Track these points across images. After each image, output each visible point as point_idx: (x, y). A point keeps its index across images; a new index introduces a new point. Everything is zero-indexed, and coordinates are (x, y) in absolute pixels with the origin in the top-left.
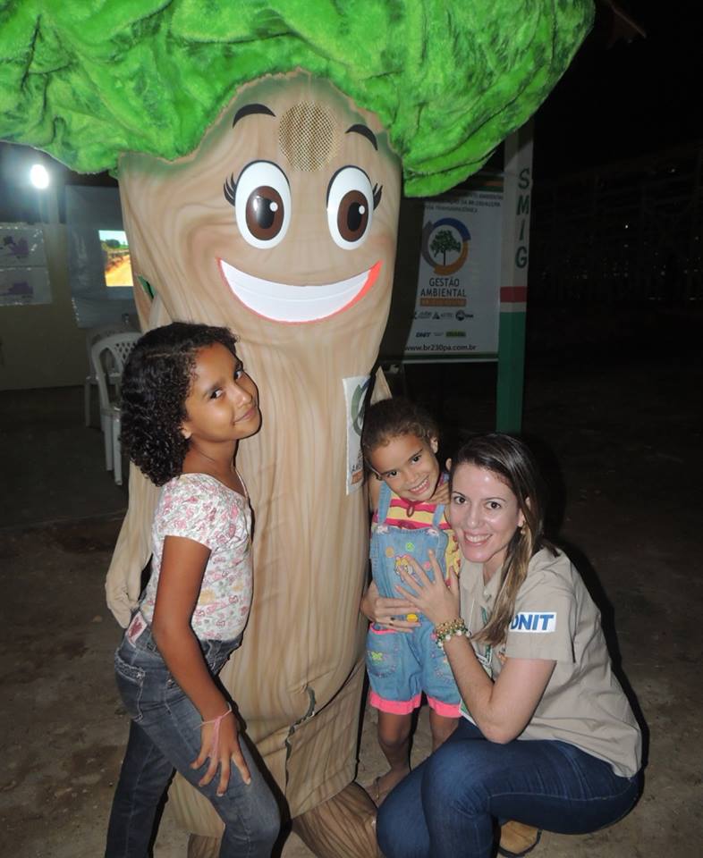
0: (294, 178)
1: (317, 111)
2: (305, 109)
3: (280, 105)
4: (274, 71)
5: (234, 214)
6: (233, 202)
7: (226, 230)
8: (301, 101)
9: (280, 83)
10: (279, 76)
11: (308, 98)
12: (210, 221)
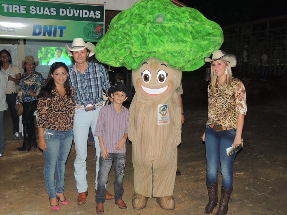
0: (152, 72)
1: (156, 62)
2: (153, 62)
3: (149, 62)
4: (148, 57)
5: (142, 78)
6: (142, 76)
7: (141, 80)
8: (152, 61)
9: (149, 59)
10: (148, 58)
11: (154, 60)
12: (139, 79)
